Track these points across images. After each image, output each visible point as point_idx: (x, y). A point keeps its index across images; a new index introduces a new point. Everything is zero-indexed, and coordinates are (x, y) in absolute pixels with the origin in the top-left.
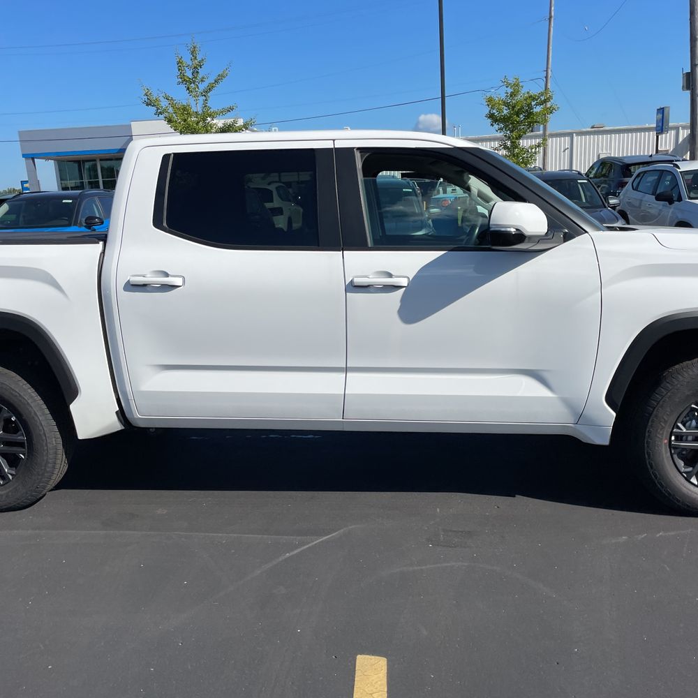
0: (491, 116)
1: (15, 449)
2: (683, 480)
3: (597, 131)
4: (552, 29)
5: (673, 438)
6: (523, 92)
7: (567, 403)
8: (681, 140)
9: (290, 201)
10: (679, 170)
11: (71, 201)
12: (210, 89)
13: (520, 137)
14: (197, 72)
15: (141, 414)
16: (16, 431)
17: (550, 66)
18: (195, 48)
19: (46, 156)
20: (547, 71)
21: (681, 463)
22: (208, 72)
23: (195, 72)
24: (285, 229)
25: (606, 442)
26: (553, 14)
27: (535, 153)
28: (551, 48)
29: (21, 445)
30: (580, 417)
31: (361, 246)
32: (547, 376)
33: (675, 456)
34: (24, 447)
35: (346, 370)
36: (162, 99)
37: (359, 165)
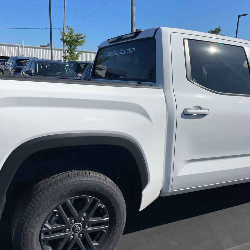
4: (65, 11)
15: (173, 189)
17: (65, 24)
20: (64, 26)
26: (65, 6)
28: (65, 18)
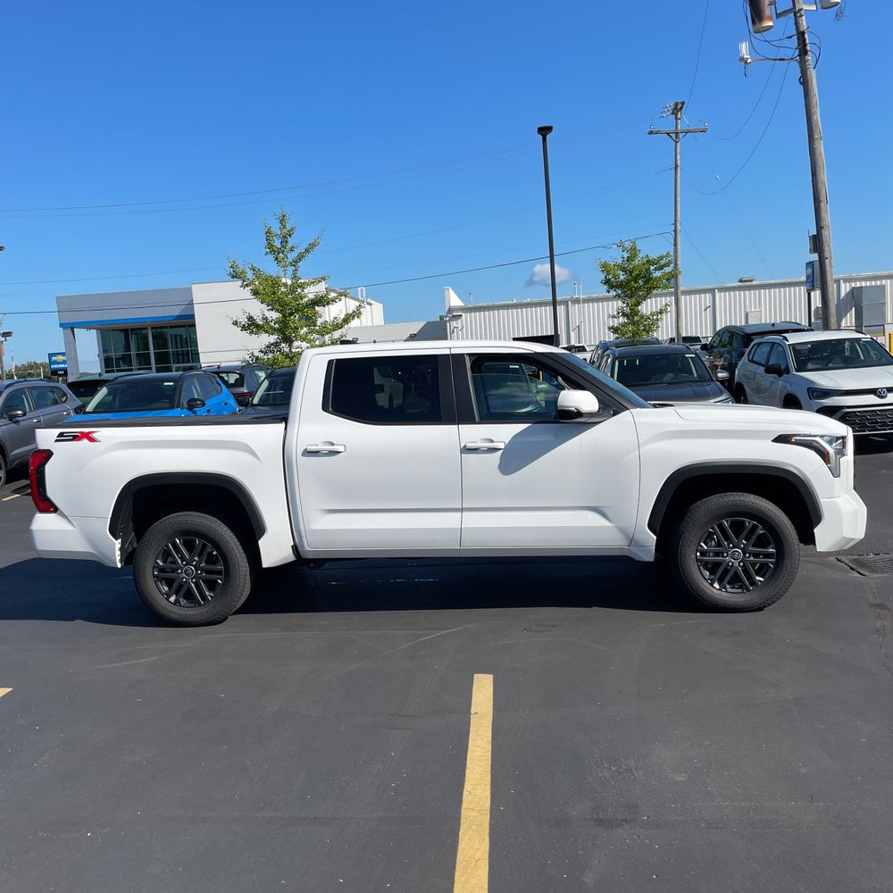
0: (607, 282)
1: (214, 577)
2: (708, 585)
3: (745, 285)
4: (679, 179)
5: (698, 554)
6: (641, 256)
7: (622, 530)
8: (843, 294)
9: (390, 377)
10: (787, 343)
11: (172, 384)
12: (300, 258)
13: (639, 304)
14: (287, 242)
15: (311, 547)
16: (215, 562)
17: (679, 218)
18: (284, 216)
19: (87, 326)
20: (675, 224)
21: (707, 574)
22: (298, 242)
23: (284, 241)
24: (386, 406)
25: (652, 559)
26: (679, 162)
27: (657, 320)
28: (678, 199)
29: (219, 573)
30: (632, 541)
31: (471, 421)
32: (606, 510)
33: (701, 567)
34: (221, 575)
35: (462, 510)
36: (248, 270)
37: (468, 365)
